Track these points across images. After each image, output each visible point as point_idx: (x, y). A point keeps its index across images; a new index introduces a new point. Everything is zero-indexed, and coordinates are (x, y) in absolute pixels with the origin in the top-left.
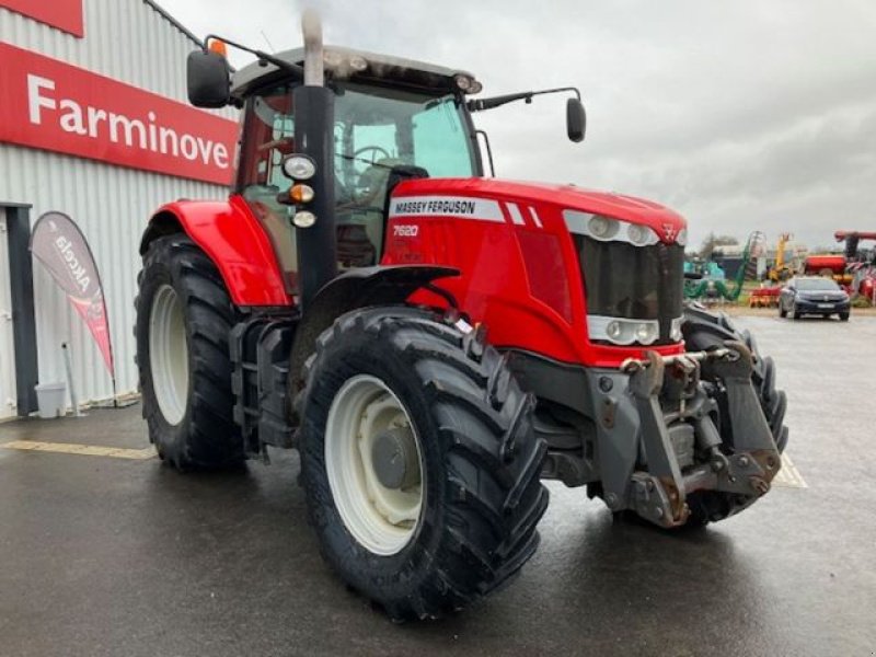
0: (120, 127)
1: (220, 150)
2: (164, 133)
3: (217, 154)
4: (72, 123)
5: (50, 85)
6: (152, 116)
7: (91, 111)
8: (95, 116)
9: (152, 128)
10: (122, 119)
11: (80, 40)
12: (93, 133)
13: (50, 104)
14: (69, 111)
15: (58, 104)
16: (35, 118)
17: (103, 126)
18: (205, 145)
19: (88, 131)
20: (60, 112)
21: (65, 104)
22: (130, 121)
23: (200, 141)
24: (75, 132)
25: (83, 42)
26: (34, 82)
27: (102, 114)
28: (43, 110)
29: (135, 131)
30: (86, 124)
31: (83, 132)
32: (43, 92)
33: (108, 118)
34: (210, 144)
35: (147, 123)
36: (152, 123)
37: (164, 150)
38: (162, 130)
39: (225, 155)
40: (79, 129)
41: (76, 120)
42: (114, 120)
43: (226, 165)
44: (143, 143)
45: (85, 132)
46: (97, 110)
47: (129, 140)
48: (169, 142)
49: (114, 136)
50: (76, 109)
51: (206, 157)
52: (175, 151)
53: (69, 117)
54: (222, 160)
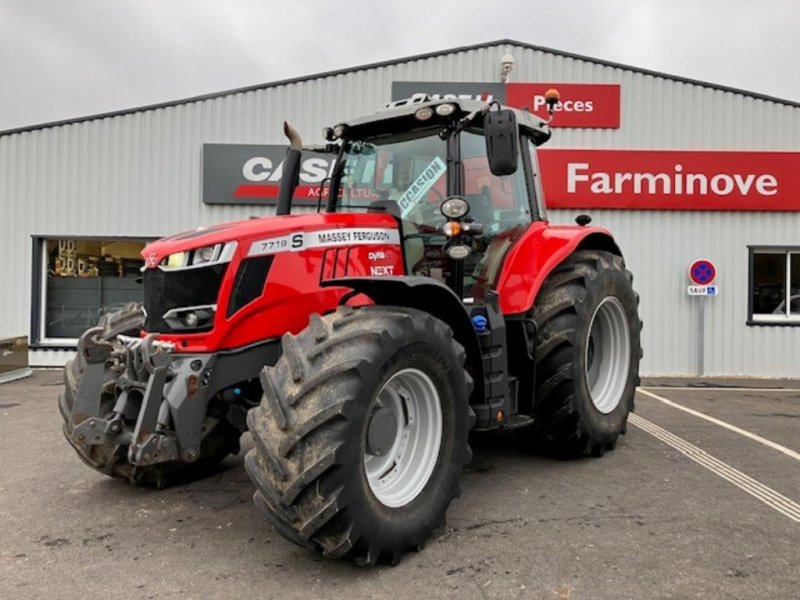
0: (645, 183)
1: (767, 181)
2: (691, 178)
3: (760, 185)
4: (600, 187)
5: (585, 166)
6: (678, 168)
7: (618, 175)
8: (619, 179)
9: (679, 178)
10: (648, 176)
12: (619, 189)
13: (585, 178)
14: (600, 179)
15: (590, 178)
16: (571, 188)
17: (628, 185)
18: (744, 180)
19: (614, 190)
20: (591, 181)
21: (594, 176)
22: (655, 175)
23: (738, 178)
24: (602, 193)
25: (618, 131)
26: (572, 168)
27: (628, 176)
29: (660, 183)
30: (612, 184)
31: (609, 191)
32: (579, 172)
33: (633, 177)
34: (751, 178)
35: (672, 175)
36: (679, 173)
37: (690, 190)
38: (689, 176)
39: (774, 183)
40: (607, 190)
41: (602, 185)
42: (638, 178)
43: (774, 192)
44: (667, 190)
45: (611, 191)
46: (623, 174)
47: (652, 190)
48: (697, 183)
49: (637, 189)
50: (606, 178)
51: (744, 189)
52: (704, 190)
53: (598, 183)
54: (767, 189)
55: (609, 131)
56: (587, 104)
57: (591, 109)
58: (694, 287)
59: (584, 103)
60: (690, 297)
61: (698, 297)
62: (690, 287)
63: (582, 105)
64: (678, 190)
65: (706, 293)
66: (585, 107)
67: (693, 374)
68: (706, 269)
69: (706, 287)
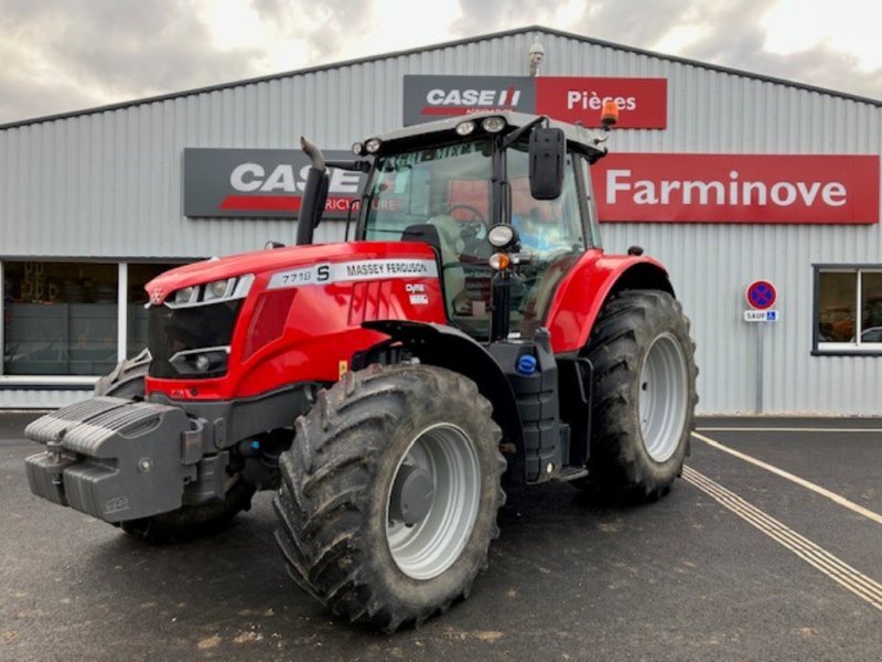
0: (695, 192)
1: (834, 189)
2: (748, 187)
4: (644, 197)
7: (665, 184)
8: (666, 188)
9: (734, 187)
10: (698, 184)
11: (664, 131)
12: (665, 199)
13: (626, 187)
14: (644, 188)
15: (632, 186)
17: (676, 195)
18: (809, 188)
19: (660, 200)
20: (634, 191)
21: (637, 185)
22: (707, 184)
23: (802, 186)
25: (666, 133)
26: (612, 175)
27: (676, 185)
28: (618, 193)
29: (712, 192)
30: (658, 194)
31: (655, 201)
32: (619, 180)
33: (682, 186)
34: (816, 186)
35: (726, 182)
36: (734, 180)
37: (747, 200)
38: (746, 184)
39: (842, 191)
40: (651, 200)
41: (647, 194)
42: (688, 186)
43: (843, 202)
44: (720, 200)
45: (657, 201)
46: (670, 182)
47: (704, 200)
48: (755, 193)
49: (687, 199)
50: (650, 186)
51: (809, 199)
52: (762, 201)
53: (642, 193)
54: (834, 198)
55: (655, 133)
56: (629, 101)
57: (633, 106)
58: (752, 312)
59: (626, 99)
60: (748, 323)
61: (756, 323)
62: (747, 312)
63: (623, 102)
64: (734, 201)
65: (765, 319)
66: (627, 104)
67: (750, 413)
68: (765, 291)
69: (765, 312)
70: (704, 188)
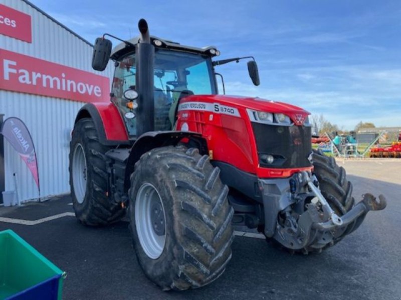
0: (48, 80)
1: (98, 89)
2: (69, 82)
3: (95, 91)
4: (24, 79)
6: (63, 75)
7: (34, 73)
8: (35, 76)
9: (64, 80)
10: (49, 77)
11: (30, 44)
13: (14, 71)
14: (23, 74)
15: (18, 72)
17: (39, 80)
18: (90, 87)
19: (32, 82)
20: (18, 75)
21: (21, 71)
22: (53, 77)
25: (31, 45)
26: (6, 63)
27: (39, 75)
28: (11, 74)
29: (55, 82)
32: (11, 66)
33: (42, 76)
34: (92, 86)
35: (61, 78)
36: (64, 78)
37: (69, 89)
38: (68, 81)
39: (100, 90)
40: (28, 82)
41: (25, 78)
42: (45, 77)
43: (100, 95)
45: (30, 83)
46: (36, 73)
47: (52, 86)
48: (72, 86)
50: (27, 73)
51: (90, 92)
52: (75, 90)
53: (23, 76)
54: (98, 93)
55: (26, 43)
56: (12, 21)
57: (14, 26)
59: (11, 21)
63: (9, 22)
66: (11, 23)
70: (52, 80)
